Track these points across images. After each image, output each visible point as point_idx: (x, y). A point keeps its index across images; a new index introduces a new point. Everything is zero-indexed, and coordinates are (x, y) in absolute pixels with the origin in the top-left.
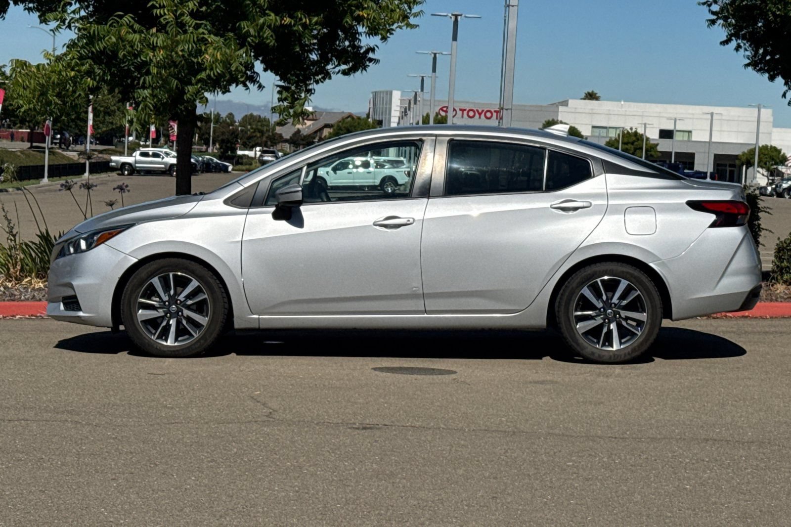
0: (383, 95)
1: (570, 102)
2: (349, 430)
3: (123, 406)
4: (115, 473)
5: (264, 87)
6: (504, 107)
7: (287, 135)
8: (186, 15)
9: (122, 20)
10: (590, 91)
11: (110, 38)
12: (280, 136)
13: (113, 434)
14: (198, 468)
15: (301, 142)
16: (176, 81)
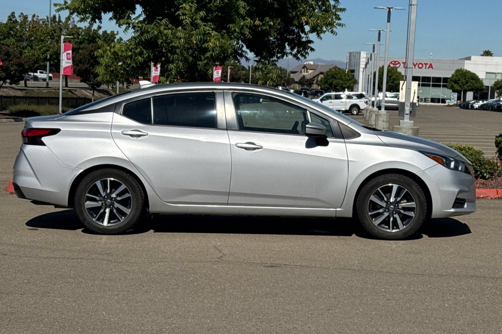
0: (355, 54)
1: (473, 57)
2: (262, 267)
3: (139, 251)
4: (119, 291)
5: (249, 59)
6: (408, 67)
7: (297, 80)
8: (198, 20)
9: (161, 22)
10: (487, 50)
11: (154, 32)
12: (293, 79)
13: (127, 268)
14: (167, 289)
15: (306, 83)
16: (191, 58)
